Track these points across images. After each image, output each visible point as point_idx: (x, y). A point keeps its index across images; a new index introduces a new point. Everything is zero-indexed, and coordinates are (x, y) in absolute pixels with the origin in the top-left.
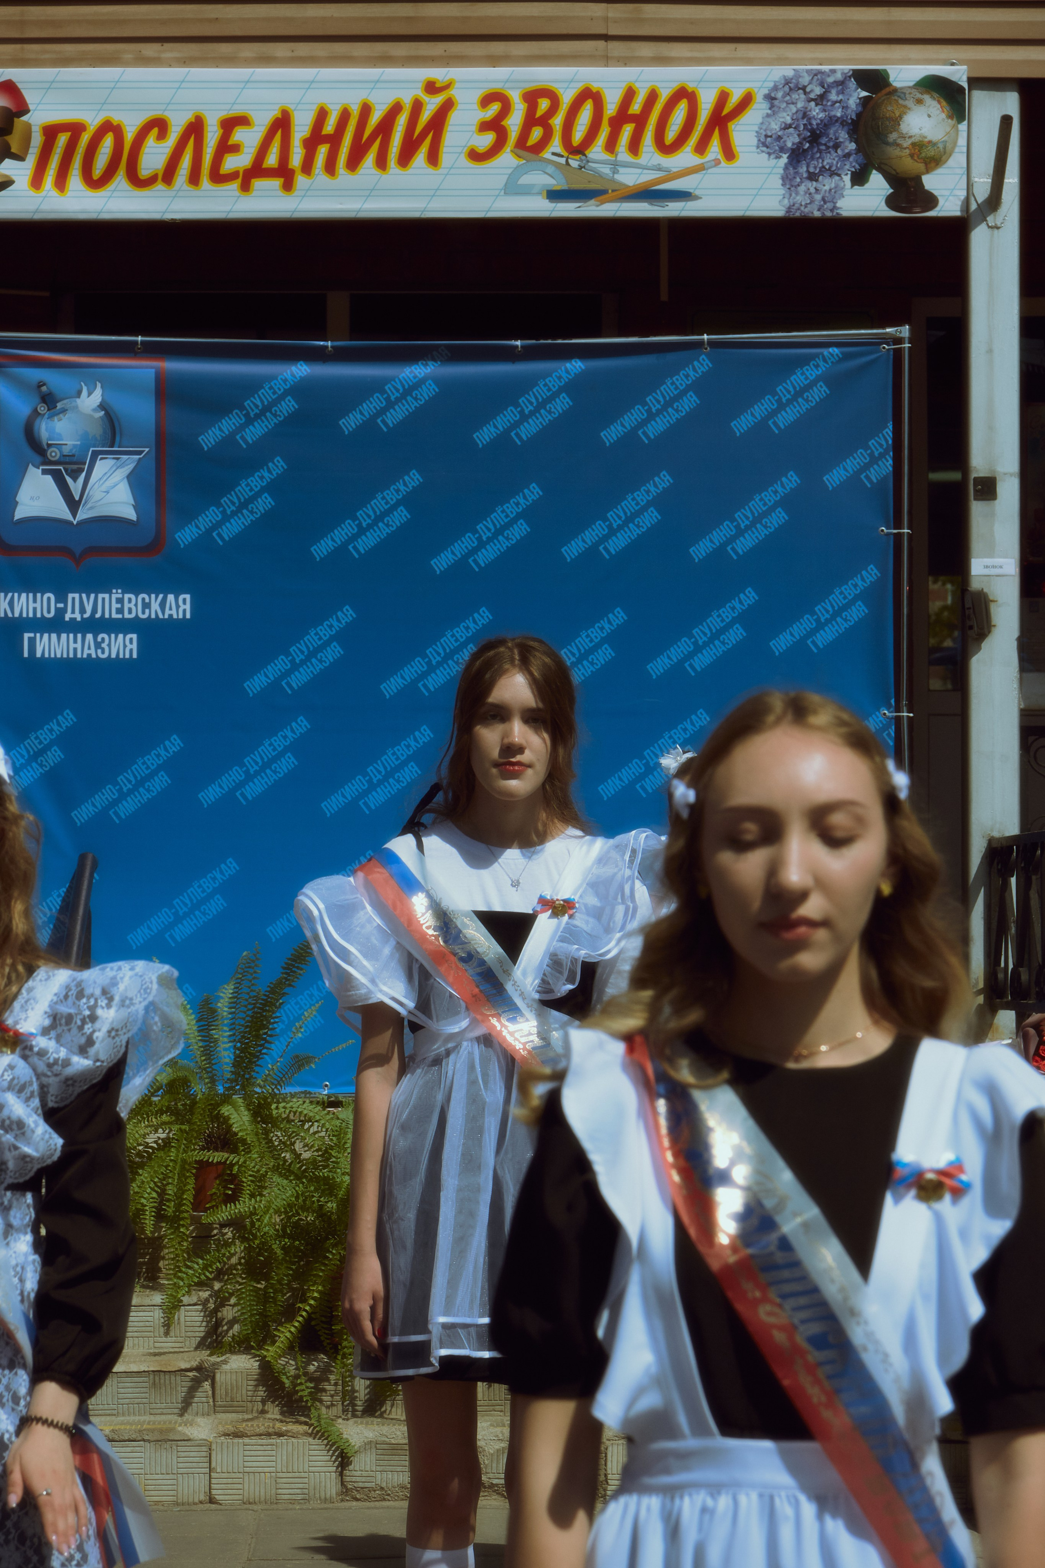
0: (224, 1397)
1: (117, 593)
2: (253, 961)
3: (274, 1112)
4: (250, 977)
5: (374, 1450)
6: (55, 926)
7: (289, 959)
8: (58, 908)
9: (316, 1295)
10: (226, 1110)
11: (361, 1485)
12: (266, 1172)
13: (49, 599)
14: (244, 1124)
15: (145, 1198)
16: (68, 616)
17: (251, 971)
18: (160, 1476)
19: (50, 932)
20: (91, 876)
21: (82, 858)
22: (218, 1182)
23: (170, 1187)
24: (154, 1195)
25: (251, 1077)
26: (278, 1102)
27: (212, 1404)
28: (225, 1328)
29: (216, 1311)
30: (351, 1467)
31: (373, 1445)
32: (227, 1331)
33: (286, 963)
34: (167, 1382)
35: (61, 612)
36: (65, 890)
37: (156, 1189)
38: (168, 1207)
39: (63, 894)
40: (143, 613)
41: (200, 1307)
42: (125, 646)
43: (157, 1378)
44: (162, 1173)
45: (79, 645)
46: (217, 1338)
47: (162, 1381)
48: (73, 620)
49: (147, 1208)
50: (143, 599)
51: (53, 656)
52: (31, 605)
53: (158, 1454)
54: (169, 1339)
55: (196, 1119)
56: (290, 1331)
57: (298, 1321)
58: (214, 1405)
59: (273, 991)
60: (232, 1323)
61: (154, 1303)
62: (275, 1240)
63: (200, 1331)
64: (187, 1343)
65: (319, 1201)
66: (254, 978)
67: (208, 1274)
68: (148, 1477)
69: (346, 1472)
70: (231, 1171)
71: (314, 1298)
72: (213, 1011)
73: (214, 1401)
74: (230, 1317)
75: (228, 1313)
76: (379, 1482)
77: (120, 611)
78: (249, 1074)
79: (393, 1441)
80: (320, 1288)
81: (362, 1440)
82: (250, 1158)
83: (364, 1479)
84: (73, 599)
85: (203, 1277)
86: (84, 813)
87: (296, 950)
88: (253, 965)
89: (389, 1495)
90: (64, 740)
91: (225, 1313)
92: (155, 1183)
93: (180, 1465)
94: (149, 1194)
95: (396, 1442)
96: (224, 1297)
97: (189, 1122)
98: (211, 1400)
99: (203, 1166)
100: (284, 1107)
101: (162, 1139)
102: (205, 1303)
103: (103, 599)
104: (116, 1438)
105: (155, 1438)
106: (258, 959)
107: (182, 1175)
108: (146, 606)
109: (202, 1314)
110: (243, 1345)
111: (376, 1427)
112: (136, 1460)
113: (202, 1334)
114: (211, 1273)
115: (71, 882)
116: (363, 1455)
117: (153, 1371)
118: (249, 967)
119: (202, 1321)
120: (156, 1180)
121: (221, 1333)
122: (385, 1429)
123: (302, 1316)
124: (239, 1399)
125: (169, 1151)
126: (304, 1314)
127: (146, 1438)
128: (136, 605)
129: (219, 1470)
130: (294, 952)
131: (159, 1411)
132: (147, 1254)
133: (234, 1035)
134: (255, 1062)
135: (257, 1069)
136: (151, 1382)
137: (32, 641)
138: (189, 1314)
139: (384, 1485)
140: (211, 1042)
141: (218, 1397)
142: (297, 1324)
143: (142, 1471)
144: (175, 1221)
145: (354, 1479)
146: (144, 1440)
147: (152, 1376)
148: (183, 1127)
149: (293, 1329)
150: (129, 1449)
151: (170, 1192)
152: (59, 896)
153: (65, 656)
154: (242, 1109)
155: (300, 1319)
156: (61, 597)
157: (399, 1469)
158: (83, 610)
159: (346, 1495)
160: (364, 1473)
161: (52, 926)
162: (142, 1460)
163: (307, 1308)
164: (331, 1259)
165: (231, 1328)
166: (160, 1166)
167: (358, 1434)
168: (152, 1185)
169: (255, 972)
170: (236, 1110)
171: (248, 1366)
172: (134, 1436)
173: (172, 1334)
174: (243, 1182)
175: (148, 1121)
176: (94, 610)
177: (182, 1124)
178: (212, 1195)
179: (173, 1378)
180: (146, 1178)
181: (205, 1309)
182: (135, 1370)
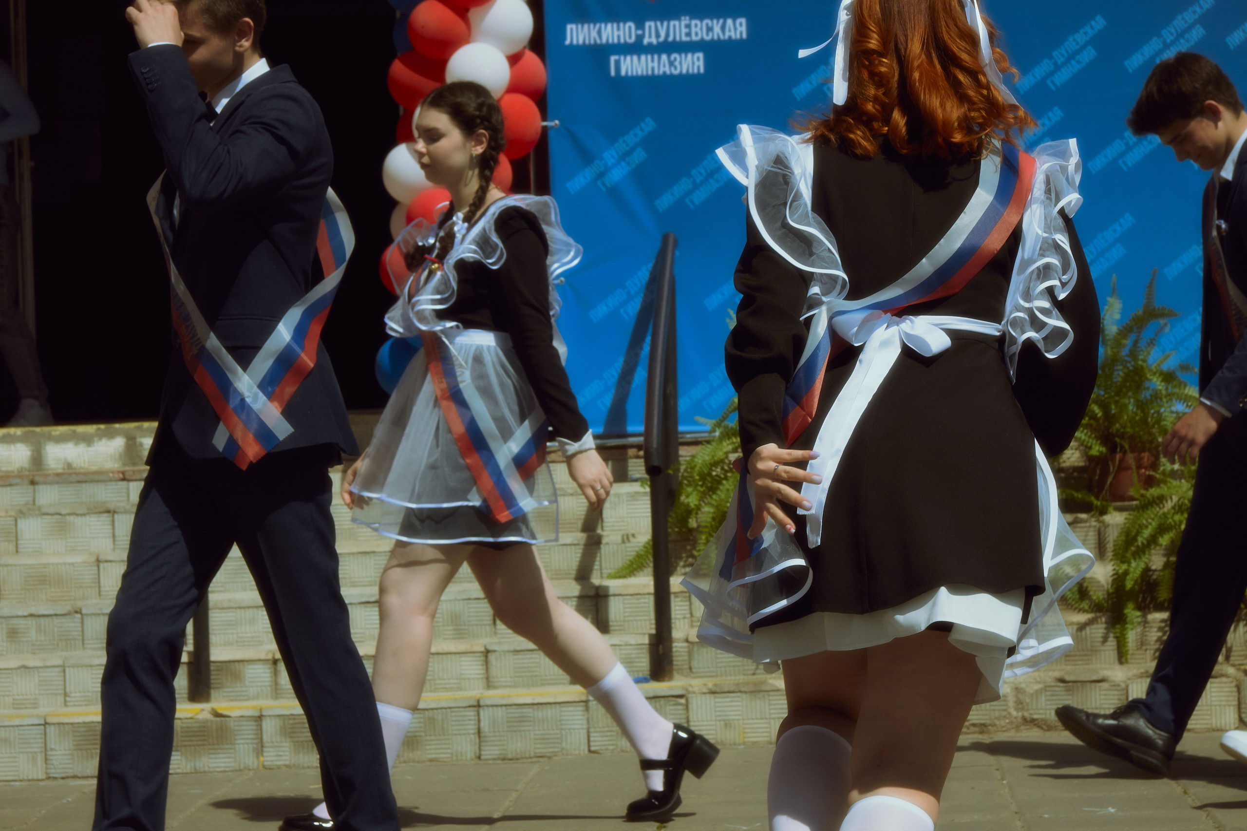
1: (685, 20)
8: (647, 279)
13: (630, 28)
16: (646, 41)
18: (756, 721)
19: (641, 298)
20: (673, 254)
21: (665, 238)
35: (640, 38)
40: (707, 34)
42: (693, 63)
45: (656, 64)
48: (650, 44)
50: (707, 25)
51: (635, 73)
52: (616, 33)
53: (753, 702)
68: (746, 722)
77: (688, 34)
84: (650, 27)
86: (665, 201)
90: (646, 142)
93: (772, 711)
103: (674, 26)
104: (718, 690)
105: (750, 690)
108: (710, 29)
112: (734, 708)
127: (743, 689)
128: (701, 29)
137: (617, 63)
143: (740, 717)
146: (741, 692)
150: (729, 700)
153: (645, 73)
156: (640, 25)
158: (658, 35)
161: (642, 294)
162: (740, 708)
172: (732, 689)
176: (667, 35)
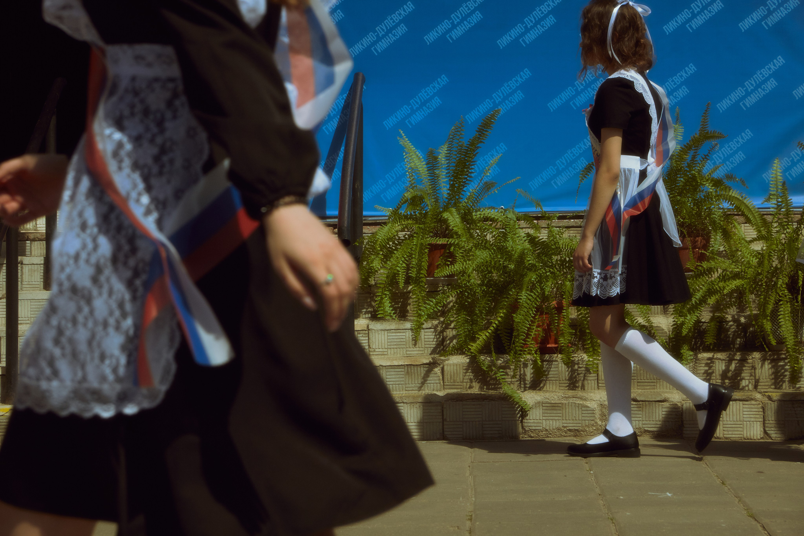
0: (449, 380)
2: (460, 128)
3: (474, 217)
4: (458, 137)
5: (541, 407)
6: (340, 117)
7: (480, 126)
8: (342, 106)
9: (502, 315)
10: (446, 215)
11: (534, 428)
12: (472, 248)
14: (457, 223)
15: (399, 267)
17: (459, 133)
19: (338, 120)
20: (362, 88)
21: (357, 76)
22: (441, 257)
23: (414, 260)
24: (404, 265)
25: (460, 198)
26: (476, 212)
27: (442, 384)
28: (448, 342)
29: (442, 332)
30: (527, 418)
31: (541, 404)
32: (449, 344)
33: (478, 128)
34: (416, 371)
36: (346, 95)
37: (405, 261)
38: (413, 271)
39: (345, 98)
41: (433, 330)
43: (409, 369)
44: (409, 252)
46: (443, 348)
47: (412, 371)
49: (400, 273)
53: (412, 411)
54: (415, 349)
55: (428, 220)
56: (486, 335)
57: (491, 330)
58: (444, 385)
59: (472, 144)
60: (452, 339)
61: (406, 327)
62: (478, 287)
63: (433, 344)
64: (426, 351)
65: (503, 264)
66: (460, 138)
67: (438, 308)
69: (525, 421)
70: (449, 250)
71: (501, 317)
72: (436, 158)
73: (443, 382)
74: (451, 335)
75: (450, 333)
76: (544, 426)
78: (459, 196)
79: (553, 402)
80: (505, 311)
81: (534, 401)
82: (461, 240)
83: (535, 425)
85: (436, 309)
87: (484, 120)
88: (459, 130)
89: (550, 434)
91: (448, 333)
92: (405, 258)
93: (425, 417)
94: (401, 264)
95: (555, 402)
96: (448, 323)
97: (424, 223)
98: (442, 382)
99: (433, 248)
100: (480, 214)
101: (408, 235)
102: (435, 327)
105: (410, 401)
106: (462, 126)
107: (421, 253)
109: (434, 334)
110: (460, 350)
111: (542, 394)
113: (434, 346)
114: (440, 307)
115: (350, 91)
116: (534, 410)
117: (407, 365)
118: (457, 131)
119: (434, 338)
120: (405, 256)
121: (446, 345)
122: (547, 395)
123: (493, 327)
124: (458, 380)
125: (413, 239)
126: (494, 325)
127: (405, 401)
129: (448, 420)
130: (483, 121)
131: (411, 389)
132: (400, 302)
133: (449, 173)
134: (461, 189)
135: (463, 193)
136: (406, 372)
138: (427, 334)
139: (548, 428)
140: (435, 177)
141: (446, 380)
142: (490, 331)
144: (417, 281)
145: (529, 425)
146: (403, 403)
147: (406, 368)
148: (421, 226)
149: (487, 334)
151: (414, 263)
152: (343, 99)
154: (455, 214)
155: (492, 328)
157: (556, 418)
159: (525, 435)
160: (535, 421)
161: (339, 117)
163: (497, 322)
164: (512, 295)
165: (451, 341)
166: (407, 248)
167: (531, 398)
168: (403, 259)
169: (461, 134)
170: (451, 215)
171: (463, 361)
173: (417, 346)
174: (457, 256)
175: (400, 223)
177: (420, 224)
178: (438, 265)
179: (419, 369)
180: (399, 255)
181: (435, 331)
182: (396, 364)
